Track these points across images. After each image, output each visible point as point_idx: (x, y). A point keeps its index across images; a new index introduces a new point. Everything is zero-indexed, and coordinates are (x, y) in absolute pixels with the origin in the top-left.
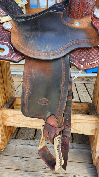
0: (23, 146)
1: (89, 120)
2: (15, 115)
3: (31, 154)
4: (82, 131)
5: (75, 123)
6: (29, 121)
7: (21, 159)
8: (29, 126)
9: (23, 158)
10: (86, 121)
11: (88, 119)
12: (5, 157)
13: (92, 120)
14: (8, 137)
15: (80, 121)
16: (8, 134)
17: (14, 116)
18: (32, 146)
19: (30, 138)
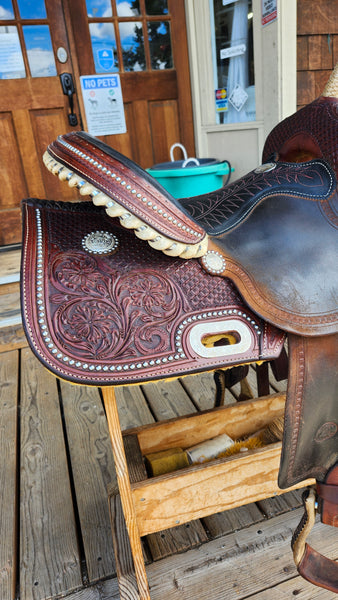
0: (197, 572)
2: (180, 490)
3: (235, 586)
6: (223, 493)
8: (224, 505)
17: (178, 493)
18: (221, 560)
19: (197, 539)
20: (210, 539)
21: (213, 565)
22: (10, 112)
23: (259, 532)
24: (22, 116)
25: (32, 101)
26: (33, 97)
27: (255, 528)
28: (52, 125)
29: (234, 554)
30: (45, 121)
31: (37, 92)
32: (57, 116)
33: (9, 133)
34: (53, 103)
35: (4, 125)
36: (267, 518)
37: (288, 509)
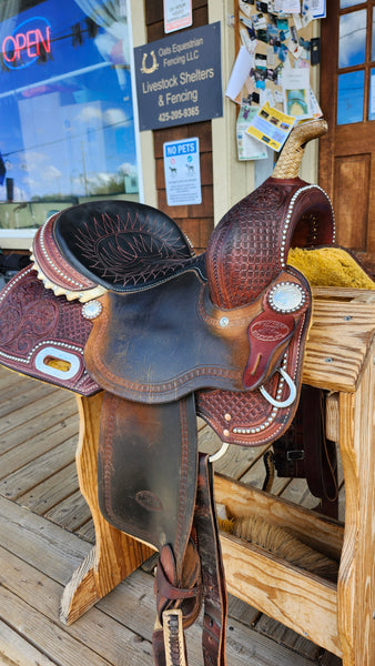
1: (322, 598)
4: (306, 628)
5: (280, 590)
7: (135, 641)
9: (143, 639)
10: (313, 598)
11: (316, 590)
12: (103, 619)
13: (329, 601)
14: (128, 564)
15: (295, 591)
16: (126, 554)
22: (370, 154)
23: (231, 629)
27: (232, 623)
33: (363, 176)
35: (360, 167)
36: (253, 627)
37: (278, 640)
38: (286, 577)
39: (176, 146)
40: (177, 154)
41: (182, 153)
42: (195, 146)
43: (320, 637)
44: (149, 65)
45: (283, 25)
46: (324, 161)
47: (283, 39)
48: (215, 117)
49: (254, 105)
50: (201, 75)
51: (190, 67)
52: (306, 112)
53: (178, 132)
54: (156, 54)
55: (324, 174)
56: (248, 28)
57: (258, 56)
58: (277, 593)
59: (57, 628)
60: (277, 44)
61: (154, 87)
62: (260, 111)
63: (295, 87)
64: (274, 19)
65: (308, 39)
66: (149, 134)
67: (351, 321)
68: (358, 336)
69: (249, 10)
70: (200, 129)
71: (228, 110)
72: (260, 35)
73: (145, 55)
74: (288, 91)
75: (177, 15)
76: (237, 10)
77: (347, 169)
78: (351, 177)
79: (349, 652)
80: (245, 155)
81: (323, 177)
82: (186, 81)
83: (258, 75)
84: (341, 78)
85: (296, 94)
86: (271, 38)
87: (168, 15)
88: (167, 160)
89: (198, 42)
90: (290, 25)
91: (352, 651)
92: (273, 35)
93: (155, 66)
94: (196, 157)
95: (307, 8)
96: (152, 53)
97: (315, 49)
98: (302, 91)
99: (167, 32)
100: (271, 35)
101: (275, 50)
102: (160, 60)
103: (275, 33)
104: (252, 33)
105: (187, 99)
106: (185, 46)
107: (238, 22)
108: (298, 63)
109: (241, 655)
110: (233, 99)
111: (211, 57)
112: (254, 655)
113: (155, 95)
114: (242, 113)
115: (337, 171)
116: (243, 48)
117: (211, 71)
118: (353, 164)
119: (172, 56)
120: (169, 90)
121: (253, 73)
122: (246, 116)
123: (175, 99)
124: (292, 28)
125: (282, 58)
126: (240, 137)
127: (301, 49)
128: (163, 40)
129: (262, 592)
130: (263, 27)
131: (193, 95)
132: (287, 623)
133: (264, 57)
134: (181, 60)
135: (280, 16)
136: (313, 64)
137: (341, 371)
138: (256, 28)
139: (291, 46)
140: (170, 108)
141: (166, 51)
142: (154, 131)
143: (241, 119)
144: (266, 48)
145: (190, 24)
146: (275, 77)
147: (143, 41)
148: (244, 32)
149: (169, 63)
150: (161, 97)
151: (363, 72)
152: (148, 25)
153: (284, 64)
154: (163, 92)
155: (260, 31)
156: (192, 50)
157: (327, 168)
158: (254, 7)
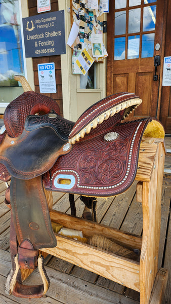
0: (53, 279)
1: (130, 267)
3: (58, 294)
5: (112, 266)
9: (47, 296)
10: (126, 268)
11: (128, 265)
13: (134, 269)
15: (118, 266)
18: (63, 282)
19: (65, 270)
20: (69, 274)
21: (59, 282)
22: (128, 74)
23: (86, 286)
24: (132, 76)
25: (138, 68)
26: (139, 67)
27: (86, 283)
28: (145, 80)
29: (70, 284)
30: (142, 78)
31: (142, 64)
32: (149, 76)
33: (125, 83)
34: (148, 70)
35: (124, 79)
36: (95, 284)
37: (106, 288)
38: (114, 260)
39: (44, 65)
40: (44, 69)
41: (46, 69)
42: (53, 66)
43: (129, 284)
44: (30, 27)
45: (91, 14)
46: (109, 76)
47: (92, 20)
48: (62, 54)
49: (79, 49)
50: (55, 34)
51: (50, 30)
52: (101, 54)
53: (45, 59)
54: (34, 22)
55: (109, 81)
56: (76, 14)
57: (81, 27)
58: (110, 268)
59: (4, 297)
60: (89, 23)
61: (33, 37)
62: (82, 52)
63: (96, 42)
64: (87, 11)
65: (102, 21)
66: (30, 59)
67: (144, 151)
68: (149, 158)
69: (77, 6)
70: (55, 59)
71: (68, 51)
72: (82, 18)
73: (28, 22)
74: (94, 44)
75: (44, 4)
76: (72, 5)
77: (119, 80)
78: (120, 83)
79: (143, 289)
80: (75, 72)
81: (108, 83)
82: (48, 36)
83: (81, 36)
84: (116, 40)
85: (97, 46)
86: (86, 19)
87: (39, 5)
88: (39, 72)
89: (54, 19)
90: (94, 14)
91: (145, 288)
92: (87, 18)
93: (33, 28)
94: (53, 71)
95: (101, 8)
96: (32, 21)
97: (105, 26)
98: (100, 44)
99: (38, 12)
100: (86, 18)
101: (88, 25)
102: (35, 25)
103: (88, 18)
104: (78, 17)
105: (49, 44)
106: (47, 20)
107: (72, 11)
108: (98, 32)
109: (91, 297)
110: (70, 46)
111: (60, 26)
112: (97, 296)
113: (33, 41)
114: (74, 53)
115: (114, 80)
116: (74, 23)
117: (60, 32)
118: (121, 78)
119: (41, 24)
120: (40, 39)
121: (79, 35)
122: (76, 54)
123: (43, 44)
124: (95, 16)
125: (91, 29)
126: (73, 64)
127: (99, 25)
128: (37, 16)
129: (103, 268)
130: (83, 14)
131: (52, 43)
132: (114, 280)
133: (83, 28)
134: (46, 26)
135: (90, 10)
136: (104, 32)
137: (144, 173)
138: (80, 15)
139: (95, 24)
140: (40, 48)
141: (38, 21)
142: (33, 58)
143: (74, 55)
144: (84, 24)
145: (50, 10)
146: (88, 37)
147: (27, 16)
148: (74, 16)
149: (40, 27)
150: (36, 42)
151: (125, 38)
152: (29, 8)
153: (92, 32)
154: (37, 40)
155: (81, 16)
156: (51, 22)
157: (110, 79)
158: (79, 5)
